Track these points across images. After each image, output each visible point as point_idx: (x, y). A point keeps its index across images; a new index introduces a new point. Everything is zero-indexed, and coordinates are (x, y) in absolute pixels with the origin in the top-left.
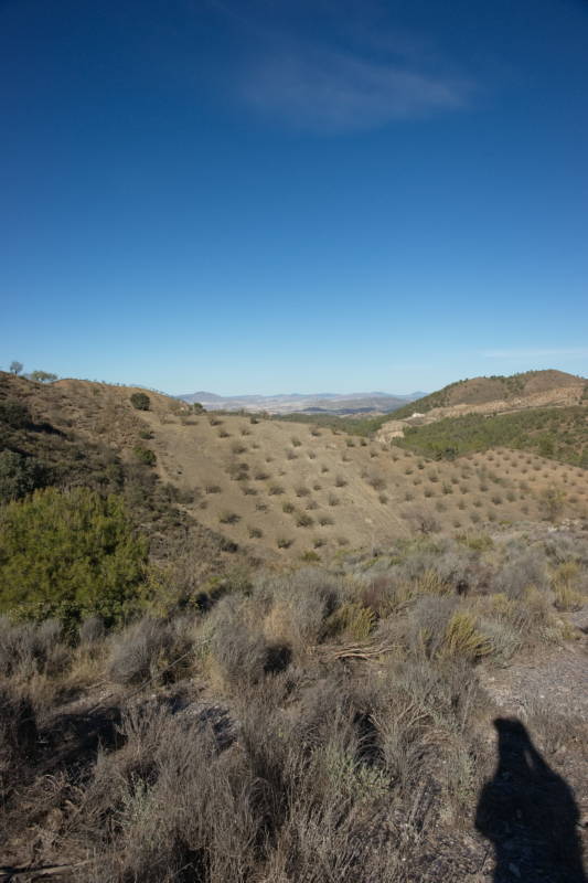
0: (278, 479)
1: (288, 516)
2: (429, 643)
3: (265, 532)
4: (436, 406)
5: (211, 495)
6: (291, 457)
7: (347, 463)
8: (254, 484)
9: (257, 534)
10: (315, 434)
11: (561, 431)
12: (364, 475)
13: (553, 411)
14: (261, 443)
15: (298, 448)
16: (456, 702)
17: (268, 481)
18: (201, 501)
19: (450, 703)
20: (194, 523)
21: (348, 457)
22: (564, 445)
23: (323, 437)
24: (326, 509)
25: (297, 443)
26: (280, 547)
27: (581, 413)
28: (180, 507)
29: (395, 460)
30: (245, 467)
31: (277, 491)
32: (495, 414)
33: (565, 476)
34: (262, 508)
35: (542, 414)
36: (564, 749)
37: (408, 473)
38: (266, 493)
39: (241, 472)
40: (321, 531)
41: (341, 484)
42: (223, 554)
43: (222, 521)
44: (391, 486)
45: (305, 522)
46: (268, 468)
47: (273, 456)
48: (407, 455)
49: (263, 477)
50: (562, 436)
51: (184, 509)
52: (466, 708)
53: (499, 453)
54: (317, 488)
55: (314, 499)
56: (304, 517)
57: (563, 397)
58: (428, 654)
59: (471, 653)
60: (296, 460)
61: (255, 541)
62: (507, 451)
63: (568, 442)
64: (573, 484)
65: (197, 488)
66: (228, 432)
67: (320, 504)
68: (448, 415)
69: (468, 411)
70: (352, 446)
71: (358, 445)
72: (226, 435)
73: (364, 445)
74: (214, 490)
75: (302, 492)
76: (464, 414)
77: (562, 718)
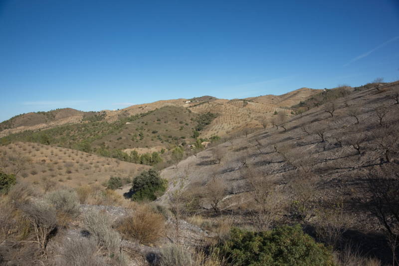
57: (73, 120)
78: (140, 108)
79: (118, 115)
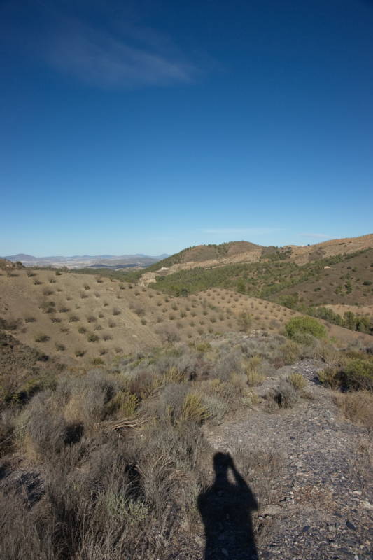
0: (75, 311)
1: (82, 335)
2: (172, 414)
3: (67, 347)
4: (175, 263)
5: (30, 323)
6: (84, 296)
7: (120, 300)
8: (59, 315)
9: (62, 348)
10: (99, 282)
11: (249, 277)
12: (131, 307)
13: (245, 266)
14: (64, 288)
15: (88, 291)
16: (190, 451)
17: (68, 313)
18: (22, 328)
19: (186, 452)
20: (18, 343)
21: (121, 296)
22: (251, 286)
23: (105, 283)
24: (107, 330)
25: (87, 288)
26: (77, 356)
27: (260, 267)
28: (7, 332)
29: (151, 297)
30: (52, 304)
31: (74, 319)
32: (211, 267)
33: (252, 304)
34: (65, 331)
35: (238, 268)
36: (253, 471)
37: (159, 305)
38: (67, 321)
39: (50, 307)
40: (105, 344)
41: (116, 313)
42: (38, 362)
43: (37, 341)
44: (149, 314)
45: (94, 339)
46: (68, 304)
47: (71, 296)
48: (158, 294)
49: (65, 310)
50: (250, 280)
51: (10, 334)
52: (196, 453)
53: (214, 291)
54: (101, 316)
55: (99, 323)
56: (93, 336)
57: (250, 257)
58: (172, 421)
59: (198, 418)
60: (87, 299)
61: (60, 353)
62: (218, 290)
63: (253, 284)
64: (257, 309)
65: (19, 320)
66: (40, 281)
67: (103, 327)
68: (183, 268)
69: (195, 266)
70: (123, 289)
71: (127, 288)
72: (39, 283)
73: (131, 288)
74: (32, 320)
75: (91, 319)
76: (193, 268)
77: (251, 452)
78: (340, 244)
79: (310, 254)
